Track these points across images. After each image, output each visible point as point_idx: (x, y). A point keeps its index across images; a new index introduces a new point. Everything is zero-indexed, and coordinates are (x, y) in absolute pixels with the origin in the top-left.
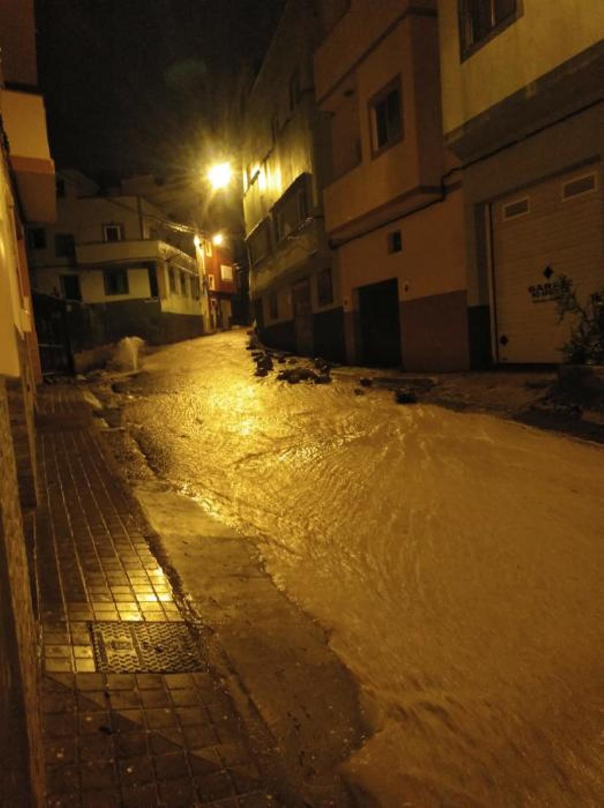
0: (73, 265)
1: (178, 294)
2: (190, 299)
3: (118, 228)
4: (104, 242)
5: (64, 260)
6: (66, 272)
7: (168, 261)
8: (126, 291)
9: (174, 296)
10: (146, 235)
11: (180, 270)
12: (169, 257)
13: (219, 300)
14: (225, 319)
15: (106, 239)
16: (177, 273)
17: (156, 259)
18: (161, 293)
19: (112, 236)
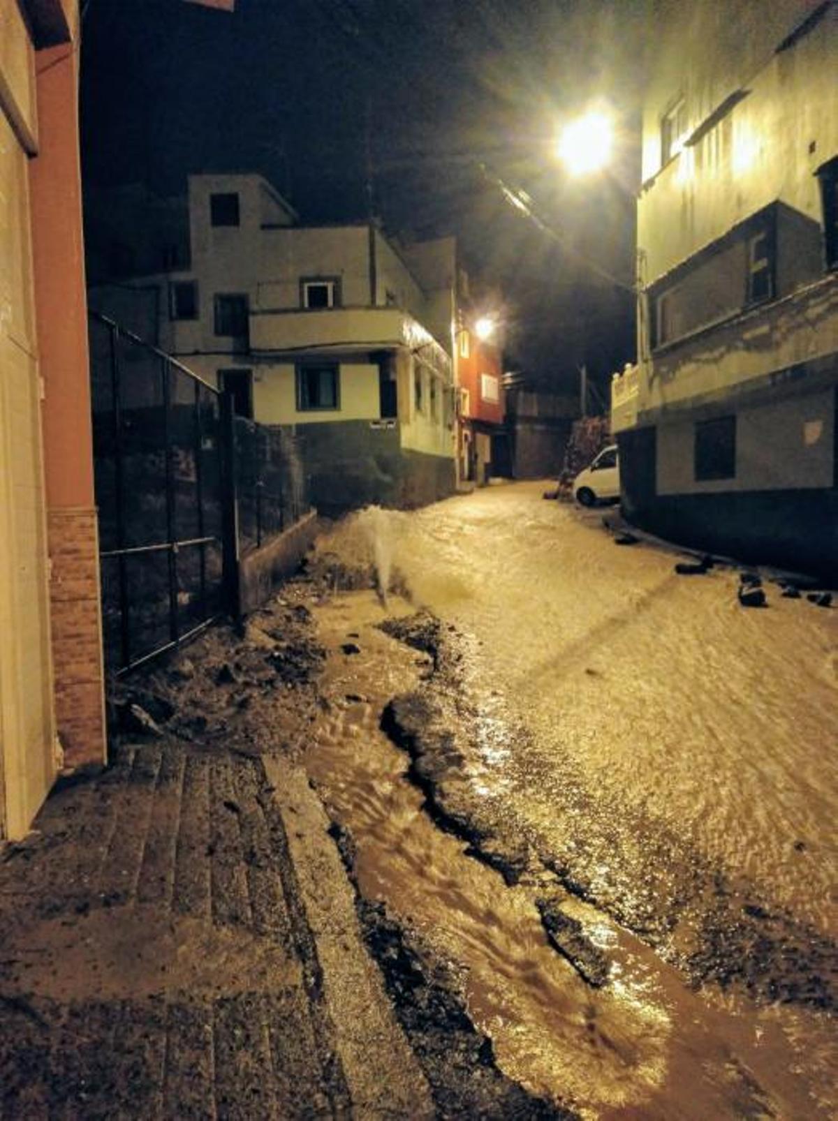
0: (244, 352)
1: (424, 415)
2: (440, 428)
3: (330, 286)
4: (302, 309)
5: (227, 342)
6: (229, 364)
7: (416, 351)
8: (335, 404)
9: (419, 418)
10: (381, 300)
11: (431, 373)
12: (416, 346)
13: (473, 433)
14: (480, 467)
15: (306, 305)
16: (426, 378)
17: (397, 346)
18: (401, 411)
19: (318, 299)
